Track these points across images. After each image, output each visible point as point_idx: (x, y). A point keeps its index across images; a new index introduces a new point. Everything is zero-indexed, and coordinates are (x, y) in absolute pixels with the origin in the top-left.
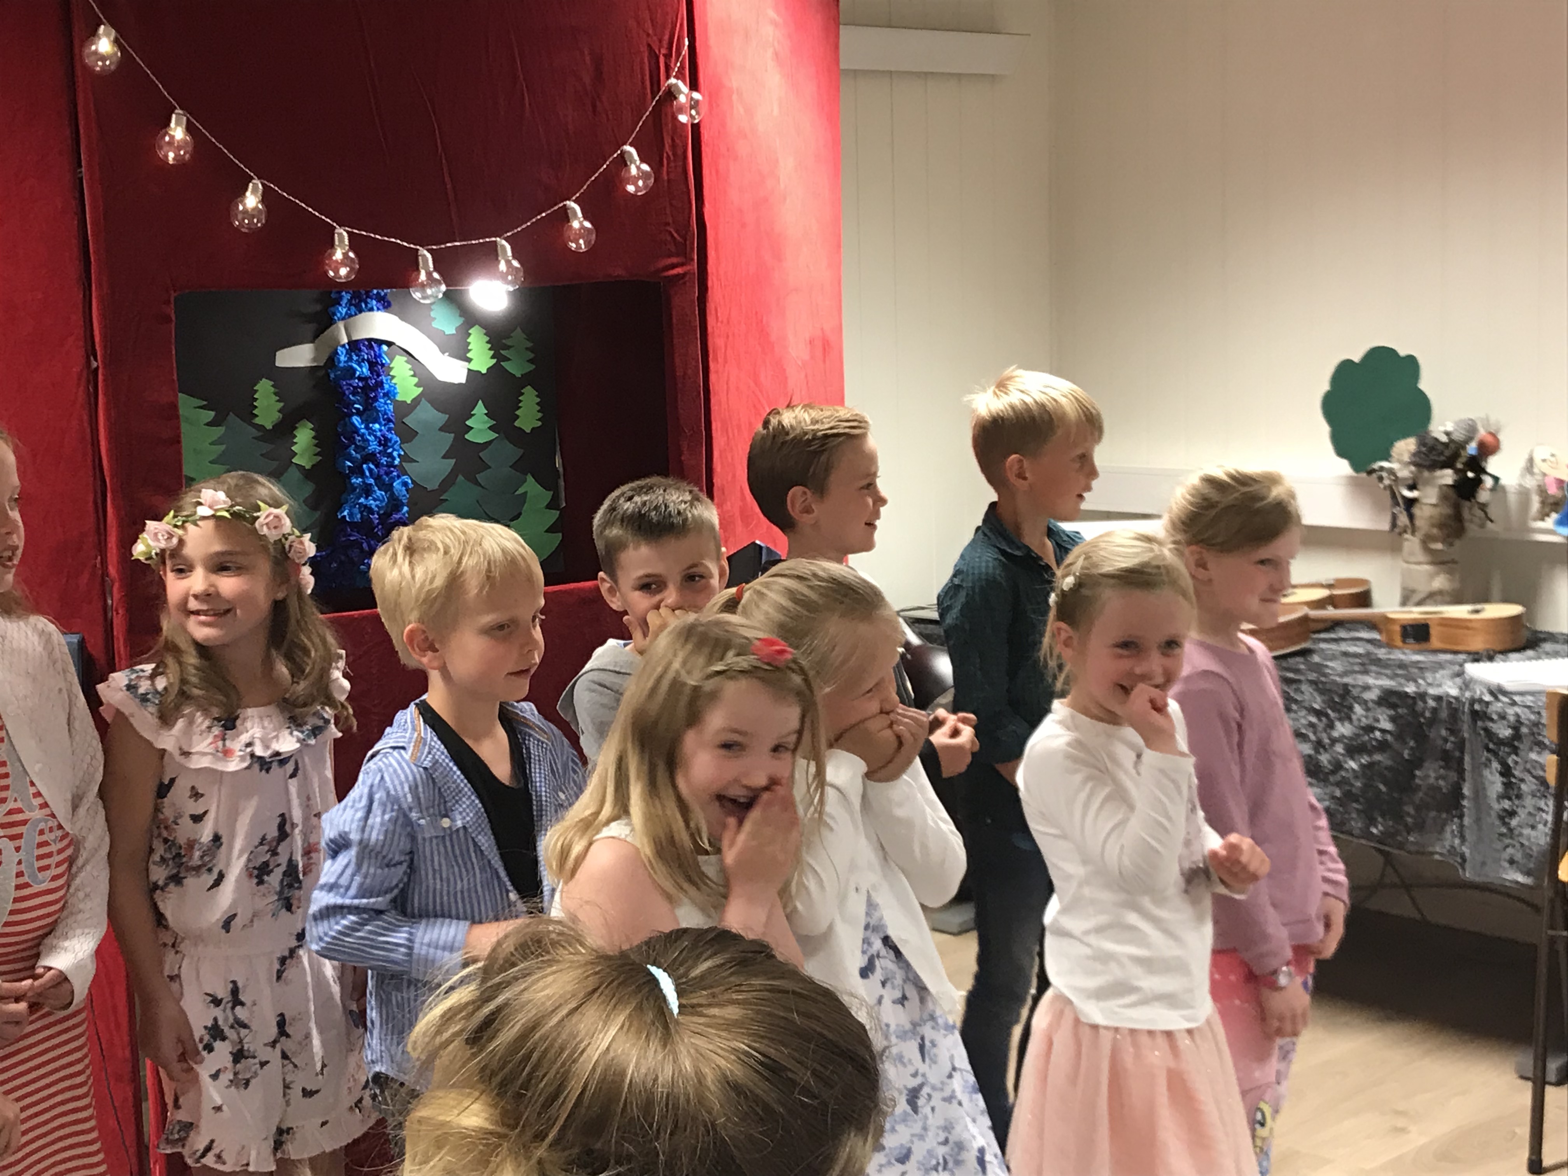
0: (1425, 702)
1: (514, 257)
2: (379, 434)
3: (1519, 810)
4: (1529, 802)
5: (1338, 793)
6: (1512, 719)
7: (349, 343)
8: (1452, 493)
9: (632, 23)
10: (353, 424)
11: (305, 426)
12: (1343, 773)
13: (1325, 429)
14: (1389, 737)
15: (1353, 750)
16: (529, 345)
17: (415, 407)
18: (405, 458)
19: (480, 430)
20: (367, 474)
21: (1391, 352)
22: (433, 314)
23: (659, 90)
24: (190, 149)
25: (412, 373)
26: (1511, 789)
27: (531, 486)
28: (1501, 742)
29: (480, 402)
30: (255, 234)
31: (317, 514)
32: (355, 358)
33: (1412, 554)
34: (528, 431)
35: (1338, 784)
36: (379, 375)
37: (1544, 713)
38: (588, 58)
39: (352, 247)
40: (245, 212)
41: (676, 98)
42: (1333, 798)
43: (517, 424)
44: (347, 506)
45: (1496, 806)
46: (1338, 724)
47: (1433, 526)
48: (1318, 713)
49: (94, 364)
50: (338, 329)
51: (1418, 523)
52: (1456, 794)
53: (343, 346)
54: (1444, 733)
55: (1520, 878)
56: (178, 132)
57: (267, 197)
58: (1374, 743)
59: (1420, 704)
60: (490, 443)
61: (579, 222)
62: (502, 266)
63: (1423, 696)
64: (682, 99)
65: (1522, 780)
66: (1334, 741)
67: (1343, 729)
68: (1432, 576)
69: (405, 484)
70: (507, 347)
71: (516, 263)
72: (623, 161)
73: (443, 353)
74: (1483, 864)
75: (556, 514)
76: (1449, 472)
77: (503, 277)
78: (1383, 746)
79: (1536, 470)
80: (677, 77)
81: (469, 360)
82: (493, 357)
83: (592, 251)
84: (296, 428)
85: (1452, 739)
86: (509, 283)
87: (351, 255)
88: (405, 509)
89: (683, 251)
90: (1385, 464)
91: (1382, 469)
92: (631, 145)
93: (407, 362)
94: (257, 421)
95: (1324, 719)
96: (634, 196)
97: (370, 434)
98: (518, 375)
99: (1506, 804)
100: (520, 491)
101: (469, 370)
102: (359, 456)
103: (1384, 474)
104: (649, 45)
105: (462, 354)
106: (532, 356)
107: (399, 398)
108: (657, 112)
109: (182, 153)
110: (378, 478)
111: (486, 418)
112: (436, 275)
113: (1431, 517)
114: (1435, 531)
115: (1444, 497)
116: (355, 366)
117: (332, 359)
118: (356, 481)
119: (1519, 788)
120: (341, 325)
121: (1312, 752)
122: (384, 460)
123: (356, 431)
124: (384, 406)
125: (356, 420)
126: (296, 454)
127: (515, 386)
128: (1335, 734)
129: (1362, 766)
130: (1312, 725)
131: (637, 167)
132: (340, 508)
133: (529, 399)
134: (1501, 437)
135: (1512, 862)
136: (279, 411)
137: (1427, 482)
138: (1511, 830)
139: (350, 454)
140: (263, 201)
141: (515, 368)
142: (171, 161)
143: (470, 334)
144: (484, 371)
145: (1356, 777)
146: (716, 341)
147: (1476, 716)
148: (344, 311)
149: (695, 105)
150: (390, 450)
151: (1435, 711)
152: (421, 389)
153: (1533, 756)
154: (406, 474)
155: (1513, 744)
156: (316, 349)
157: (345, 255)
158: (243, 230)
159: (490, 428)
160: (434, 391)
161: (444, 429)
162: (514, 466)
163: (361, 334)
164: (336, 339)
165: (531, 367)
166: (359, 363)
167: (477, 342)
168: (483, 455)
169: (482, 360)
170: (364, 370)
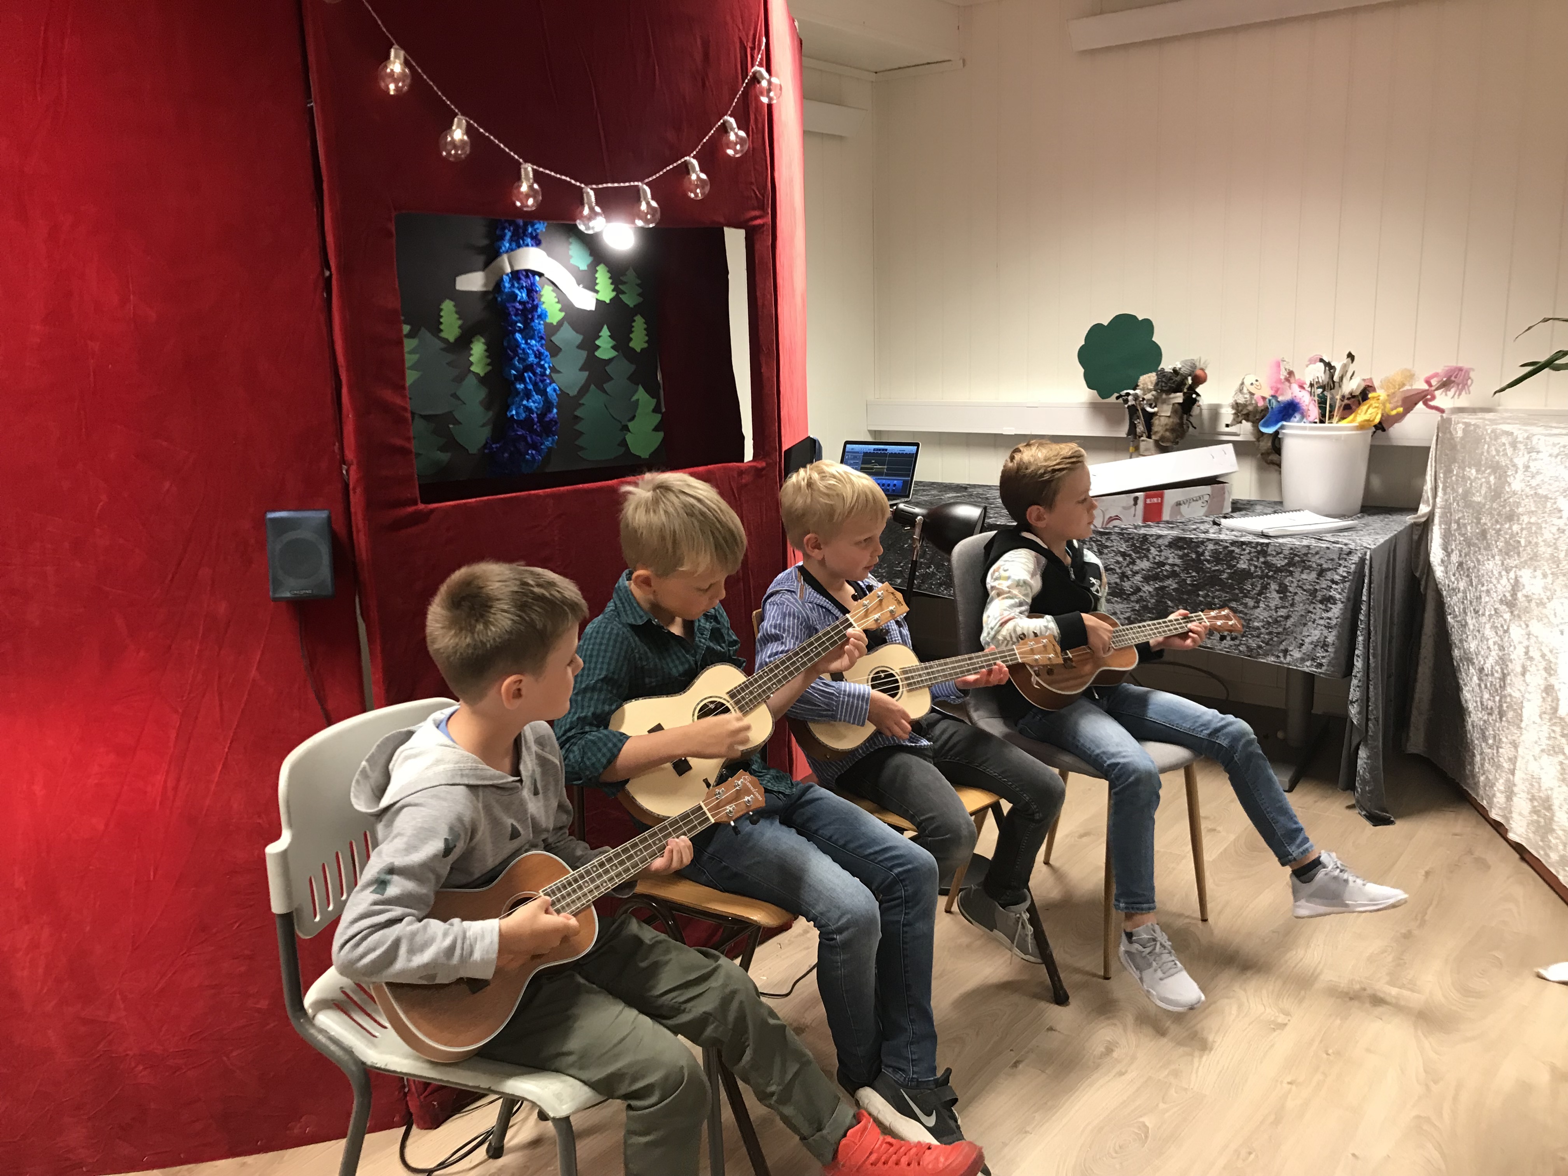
1: (653, 199)
2: (535, 349)
5: (1137, 607)
7: (511, 273)
8: (1179, 407)
9: (728, 18)
10: (516, 340)
11: (478, 340)
13: (1080, 371)
14: (1176, 568)
15: (1147, 579)
16: (639, 282)
17: (558, 330)
18: (553, 369)
19: (605, 349)
20: (528, 380)
21: (1134, 318)
22: (571, 253)
23: (747, 75)
24: (408, 81)
25: (556, 300)
27: (641, 395)
29: (605, 327)
31: (491, 413)
32: (516, 285)
33: (1147, 450)
34: (638, 350)
35: (1137, 602)
36: (533, 301)
38: (699, 40)
39: (536, 181)
40: (453, 141)
41: (759, 82)
42: (1134, 610)
43: (631, 344)
44: (514, 407)
47: (1167, 430)
48: (1124, 555)
49: (327, 273)
50: (503, 261)
51: (1155, 429)
53: (507, 275)
56: (396, 66)
57: (469, 131)
58: (1165, 573)
60: (610, 360)
61: (697, 174)
62: (644, 207)
64: (764, 83)
66: (1135, 573)
67: (1144, 564)
69: (555, 390)
70: (624, 283)
71: (654, 204)
72: (725, 129)
73: (579, 285)
75: (658, 418)
76: (1180, 394)
78: (1173, 574)
79: (1245, 391)
80: (759, 65)
81: (597, 292)
82: (613, 290)
83: (706, 199)
84: (471, 342)
86: (647, 221)
87: (536, 186)
88: (555, 411)
89: (762, 208)
90: (1131, 392)
91: (1128, 394)
92: (731, 116)
93: (553, 291)
94: (443, 335)
95: (1128, 558)
96: (733, 158)
97: (529, 348)
98: (631, 306)
100: (634, 398)
101: (597, 300)
102: (521, 366)
103: (1130, 398)
104: (740, 38)
105: (591, 286)
106: (640, 291)
107: (548, 321)
108: (745, 93)
109: (400, 84)
110: (535, 384)
111: (610, 339)
112: (598, 209)
113: (1166, 425)
114: (1168, 434)
115: (1174, 411)
116: (517, 291)
117: (499, 285)
118: (520, 386)
120: (505, 257)
121: (1118, 581)
122: (539, 370)
123: (518, 345)
124: (539, 326)
125: (518, 336)
126: (472, 364)
127: (629, 313)
128: (1136, 568)
129: (1156, 588)
130: (1118, 562)
131: (736, 134)
132: (508, 408)
133: (639, 324)
136: (460, 327)
137: (1164, 402)
139: (515, 365)
140: (466, 136)
141: (630, 300)
142: (392, 93)
143: (597, 271)
144: (608, 301)
145: (1152, 596)
148: (507, 245)
149: (772, 88)
150: (542, 363)
152: (563, 314)
154: (554, 382)
156: (487, 278)
157: (531, 187)
158: (452, 159)
159: (613, 348)
160: (573, 315)
161: (580, 347)
162: (629, 378)
163: (520, 266)
164: (501, 269)
165: (640, 300)
166: (521, 288)
167: (602, 277)
168: (607, 368)
169: (606, 293)
170: (523, 295)
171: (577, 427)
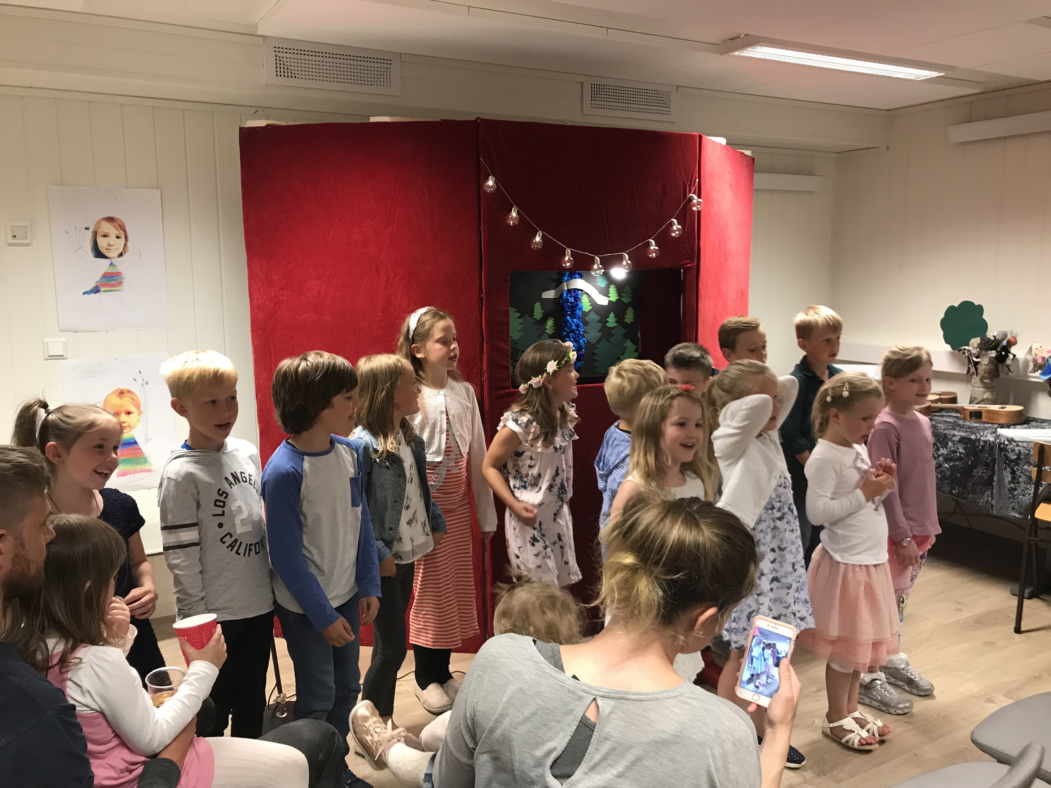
0: (980, 443)
1: (629, 260)
2: (576, 323)
3: (1018, 488)
4: (1022, 485)
5: (941, 476)
6: (1017, 452)
8: (995, 361)
9: (678, 174)
11: (550, 319)
12: (942, 468)
13: (941, 332)
14: (962, 455)
15: (946, 460)
16: (631, 292)
17: (589, 313)
18: (585, 332)
19: (611, 323)
20: (571, 337)
21: (972, 303)
22: (597, 280)
23: (686, 198)
24: (518, 220)
25: (589, 301)
26: (1014, 479)
27: (629, 344)
28: (1011, 461)
29: (612, 313)
30: (538, 251)
32: (569, 295)
33: (975, 383)
34: (629, 323)
36: (577, 302)
37: (1032, 451)
38: (660, 187)
39: (572, 256)
40: (536, 243)
41: (692, 201)
43: (625, 320)
45: (1008, 486)
46: (941, 449)
47: (985, 373)
49: (482, 296)
51: (979, 371)
52: (991, 479)
53: (566, 291)
54: (986, 455)
55: (1017, 515)
56: (514, 214)
57: (543, 238)
58: (956, 457)
59: (977, 444)
60: (615, 327)
61: (653, 247)
62: (624, 263)
63: (979, 440)
64: (695, 201)
65: (1020, 477)
68: (984, 393)
69: (584, 341)
70: (623, 292)
71: (629, 262)
72: (671, 224)
73: (600, 294)
74: (1001, 508)
76: (994, 352)
77: (624, 267)
78: (960, 459)
79: (1033, 352)
80: (693, 193)
81: (609, 297)
82: (618, 296)
83: (657, 257)
84: (547, 320)
85: (990, 458)
86: (626, 269)
87: (571, 258)
88: (584, 350)
89: (692, 259)
90: (967, 348)
91: (965, 349)
92: (675, 219)
93: (587, 297)
94: (535, 317)
96: (674, 237)
97: (573, 323)
98: (627, 303)
99: (1012, 485)
100: (625, 345)
101: (609, 300)
102: (569, 330)
103: (966, 351)
104: (684, 182)
105: (606, 294)
106: (632, 295)
107: (584, 310)
108: (685, 206)
109: (515, 221)
110: (575, 339)
111: (614, 318)
112: (601, 266)
113: (985, 369)
114: (986, 375)
115: (991, 362)
116: (569, 298)
117: (561, 295)
119: (1019, 480)
120: (565, 284)
122: (577, 332)
123: (568, 321)
124: (579, 313)
125: (568, 318)
126: (547, 329)
127: (625, 306)
131: (676, 227)
133: (630, 311)
134: (1017, 339)
135: (1013, 509)
136: (542, 314)
137: (984, 356)
138: (1013, 496)
139: (565, 330)
140: (542, 239)
141: (626, 300)
142: (511, 225)
143: (610, 287)
144: (614, 301)
145: (948, 470)
146: (702, 291)
147: (1001, 449)
148: (566, 278)
149: (699, 203)
150: (579, 329)
151: (983, 446)
152: (591, 307)
153: (1026, 467)
154: (584, 337)
155: (1017, 461)
156: (556, 292)
157: (569, 258)
158: (534, 249)
159: (616, 322)
160: (596, 307)
161: (599, 321)
162: (623, 336)
163: (572, 287)
164: (563, 289)
165: (631, 300)
166: (571, 297)
167: (613, 291)
168: (612, 331)
169: (613, 296)
170: (572, 300)
171: (595, 358)
